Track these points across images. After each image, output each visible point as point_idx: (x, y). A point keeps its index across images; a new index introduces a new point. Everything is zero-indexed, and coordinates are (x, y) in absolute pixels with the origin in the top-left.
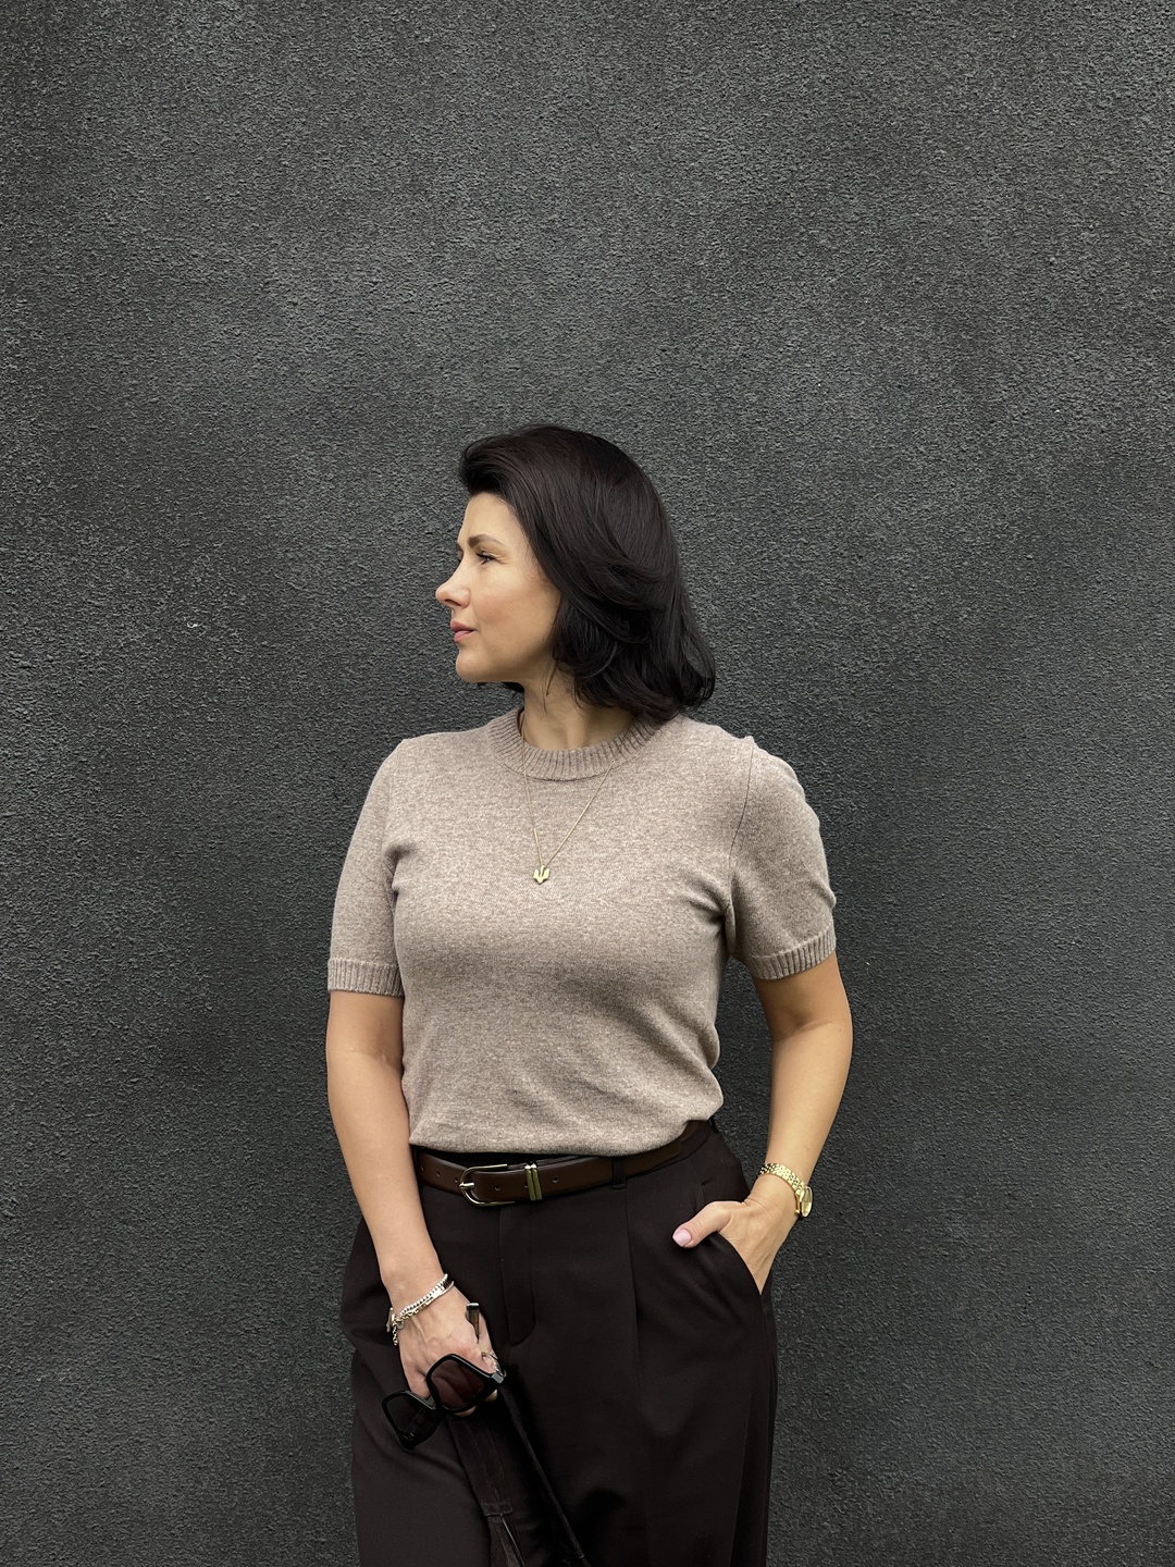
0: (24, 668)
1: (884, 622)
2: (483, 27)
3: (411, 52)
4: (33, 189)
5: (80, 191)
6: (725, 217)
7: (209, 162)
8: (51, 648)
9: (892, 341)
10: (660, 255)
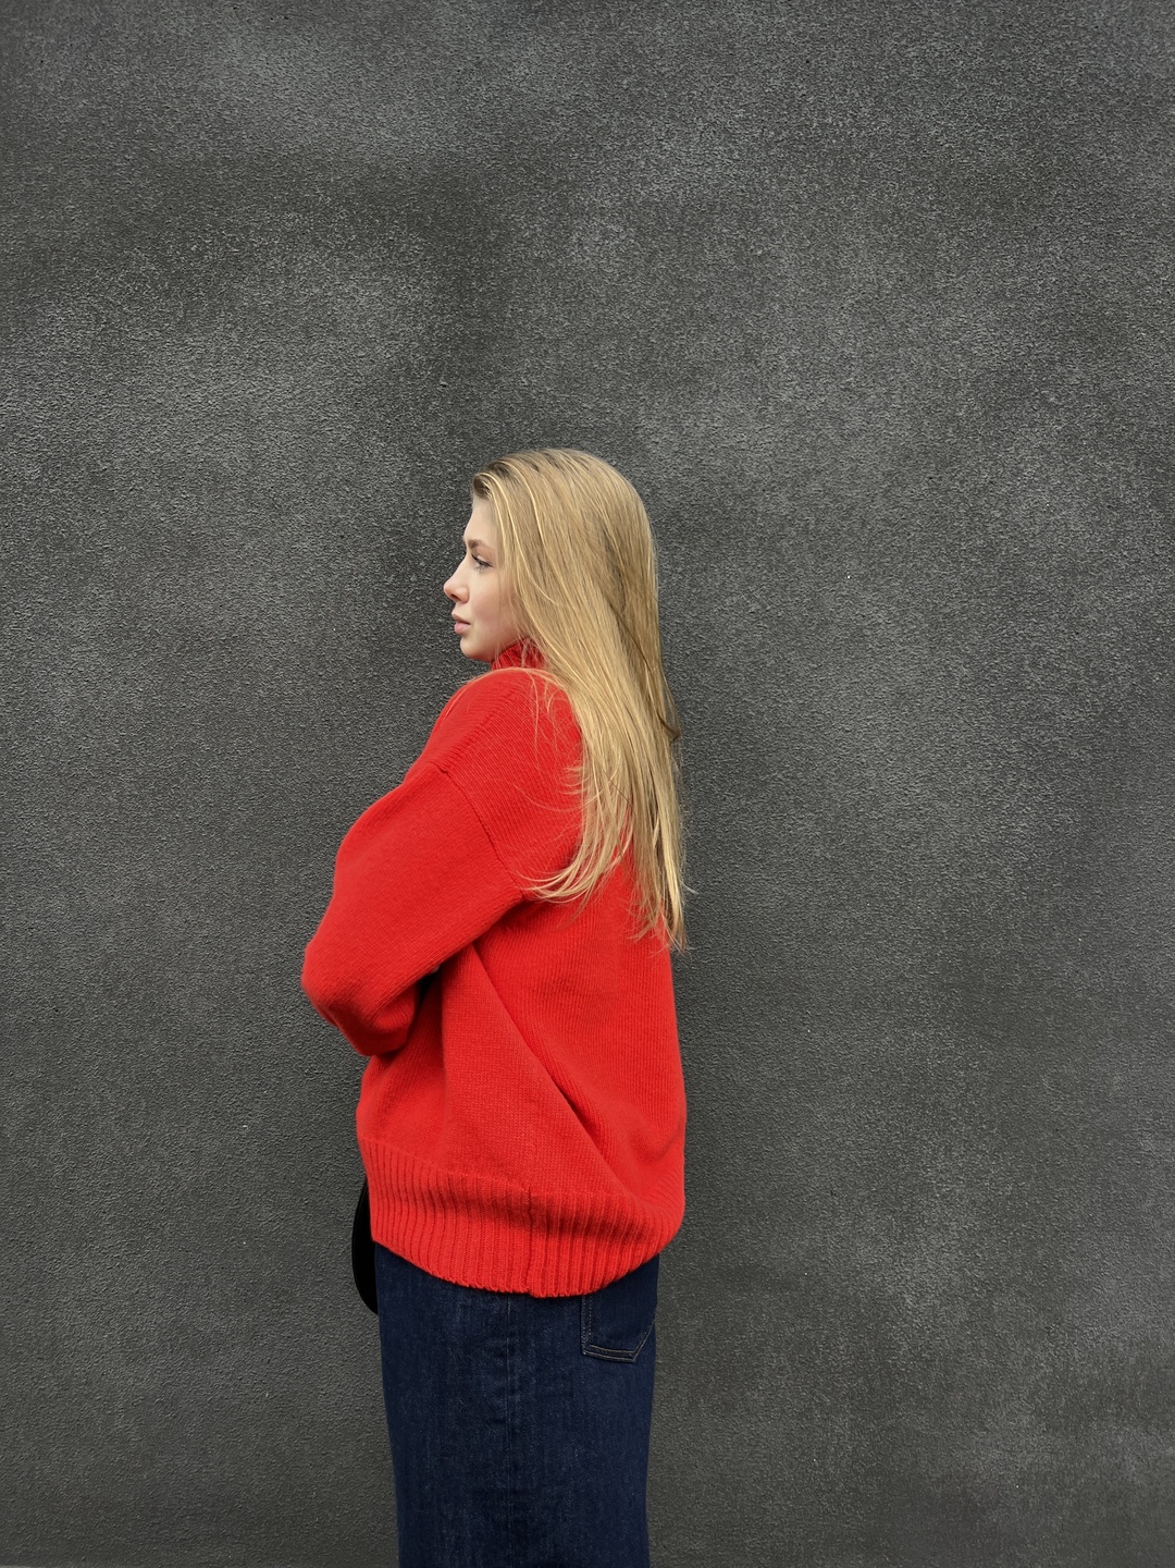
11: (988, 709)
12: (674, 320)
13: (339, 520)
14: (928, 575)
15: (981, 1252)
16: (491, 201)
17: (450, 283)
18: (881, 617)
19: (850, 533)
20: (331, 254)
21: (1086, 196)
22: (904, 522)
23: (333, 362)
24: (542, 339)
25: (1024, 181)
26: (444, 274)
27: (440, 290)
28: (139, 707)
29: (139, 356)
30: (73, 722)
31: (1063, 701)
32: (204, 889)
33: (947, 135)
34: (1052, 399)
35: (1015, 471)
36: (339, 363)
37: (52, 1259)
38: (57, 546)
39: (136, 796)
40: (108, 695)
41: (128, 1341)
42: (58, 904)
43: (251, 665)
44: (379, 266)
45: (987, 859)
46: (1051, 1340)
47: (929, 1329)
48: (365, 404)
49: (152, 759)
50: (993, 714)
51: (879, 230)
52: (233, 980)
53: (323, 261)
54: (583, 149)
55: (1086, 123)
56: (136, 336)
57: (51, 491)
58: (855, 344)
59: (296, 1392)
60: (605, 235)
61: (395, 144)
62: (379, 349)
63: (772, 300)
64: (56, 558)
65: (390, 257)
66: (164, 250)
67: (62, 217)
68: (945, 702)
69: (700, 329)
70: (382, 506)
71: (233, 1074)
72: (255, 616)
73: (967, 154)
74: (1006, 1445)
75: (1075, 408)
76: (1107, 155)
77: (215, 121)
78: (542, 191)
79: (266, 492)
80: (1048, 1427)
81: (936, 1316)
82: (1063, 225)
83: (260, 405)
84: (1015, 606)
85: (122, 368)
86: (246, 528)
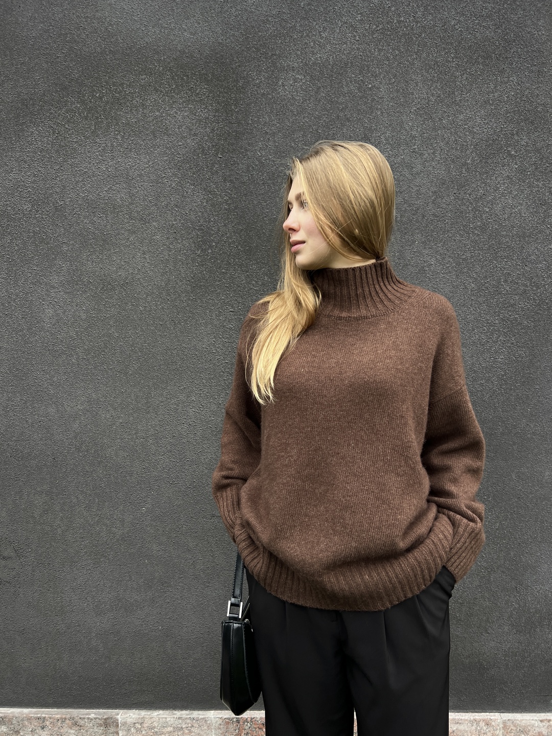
0: (231, 311)
1: (534, 288)
2: (390, 80)
3: (364, 91)
4: (232, 144)
5: (249, 145)
6: (477, 145)
7: (293, 132)
8: (240, 305)
9: (538, 188)
10: (453, 159)
11: (484, 303)
12: (330, 121)
13: (173, 225)
14: (455, 240)
15: (485, 554)
16: (239, 66)
17: (221, 107)
18: (433, 262)
19: (417, 221)
20: (164, 95)
21: (528, 52)
22: (442, 215)
23: (167, 148)
24: (267, 133)
25: (497, 46)
26: (218, 103)
27: (217, 111)
28: (84, 317)
29: (75, 149)
30: (54, 325)
31: (520, 298)
32: (119, 401)
33: (460, 24)
34: (513, 153)
35: (495, 188)
36: (170, 149)
37: (59, 571)
38: (41, 242)
39: (85, 359)
40: (69, 312)
41: (96, 606)
42: (52, 410)
43: (136, 295)
44: (187, 100)
45: (485, 374)
46: (518, 592)
47: (461, 589)
48: (183, 168)
49: (91, 341)
50: (487, 306)
51: (428, 72)
52: (135, 442)
53: (160, 99)
54: (283, 38)
55: (526, 16)
56: (73, 139)
57: (37, 216)
58: (417, 129)
59: (173, 626)
60: (295, 80)
61: (192, 39)
62: (189, 141)
63: (377, 109)
64: (41, 248)
65: (192, 96)
66: (83, 97)
67: (34, 83)
68: (464, 301)
69: (343, 125)
70: (193, 217)
71: (137, 485)
72: (136, 272)
73: (470, 33)
74: (498, 640)
75: (524, 156)
76: (537, 31)
77: (104, 32)
78: (264, 60)
79: (138, 212)
80: (517, 631)
81: (464, 583)
82: (517, 66)
83: (133, 170)
84: (496, 253)
85: (66, 155)
86: (129, 230)
